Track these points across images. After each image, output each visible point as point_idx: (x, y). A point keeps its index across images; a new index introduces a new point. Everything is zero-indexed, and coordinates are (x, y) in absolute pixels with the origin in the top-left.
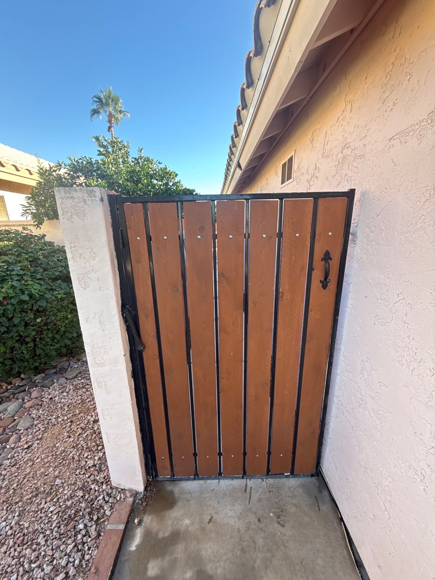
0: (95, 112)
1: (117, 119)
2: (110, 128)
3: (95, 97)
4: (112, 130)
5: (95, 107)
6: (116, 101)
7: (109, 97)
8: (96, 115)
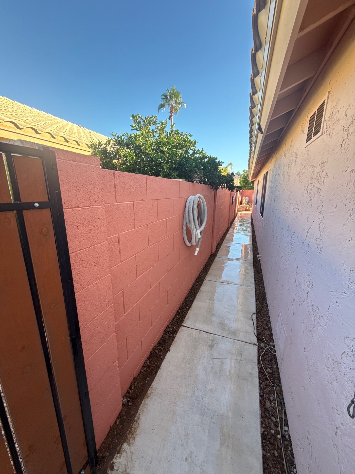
0: (162, 106)
1: (176, 110)
2: (170, 117)
3: (163, 95)
4: (172, 119)
5: (162, 103)
6: (177, 96)
7: (173, 94)
8: (162, 108)
